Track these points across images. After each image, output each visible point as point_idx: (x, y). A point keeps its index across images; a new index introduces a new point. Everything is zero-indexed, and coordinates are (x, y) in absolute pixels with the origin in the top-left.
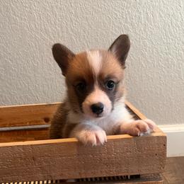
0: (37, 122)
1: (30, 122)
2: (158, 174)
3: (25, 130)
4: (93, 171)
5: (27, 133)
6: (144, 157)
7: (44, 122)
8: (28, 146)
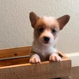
0: (11, 56)
1: (8, 56)
2: (68, 76)
3: (6, 60)
4: (40, 77)
5: (7, 61)
6: (62, 70)
7: (14, 56)
8: (11, 68)
